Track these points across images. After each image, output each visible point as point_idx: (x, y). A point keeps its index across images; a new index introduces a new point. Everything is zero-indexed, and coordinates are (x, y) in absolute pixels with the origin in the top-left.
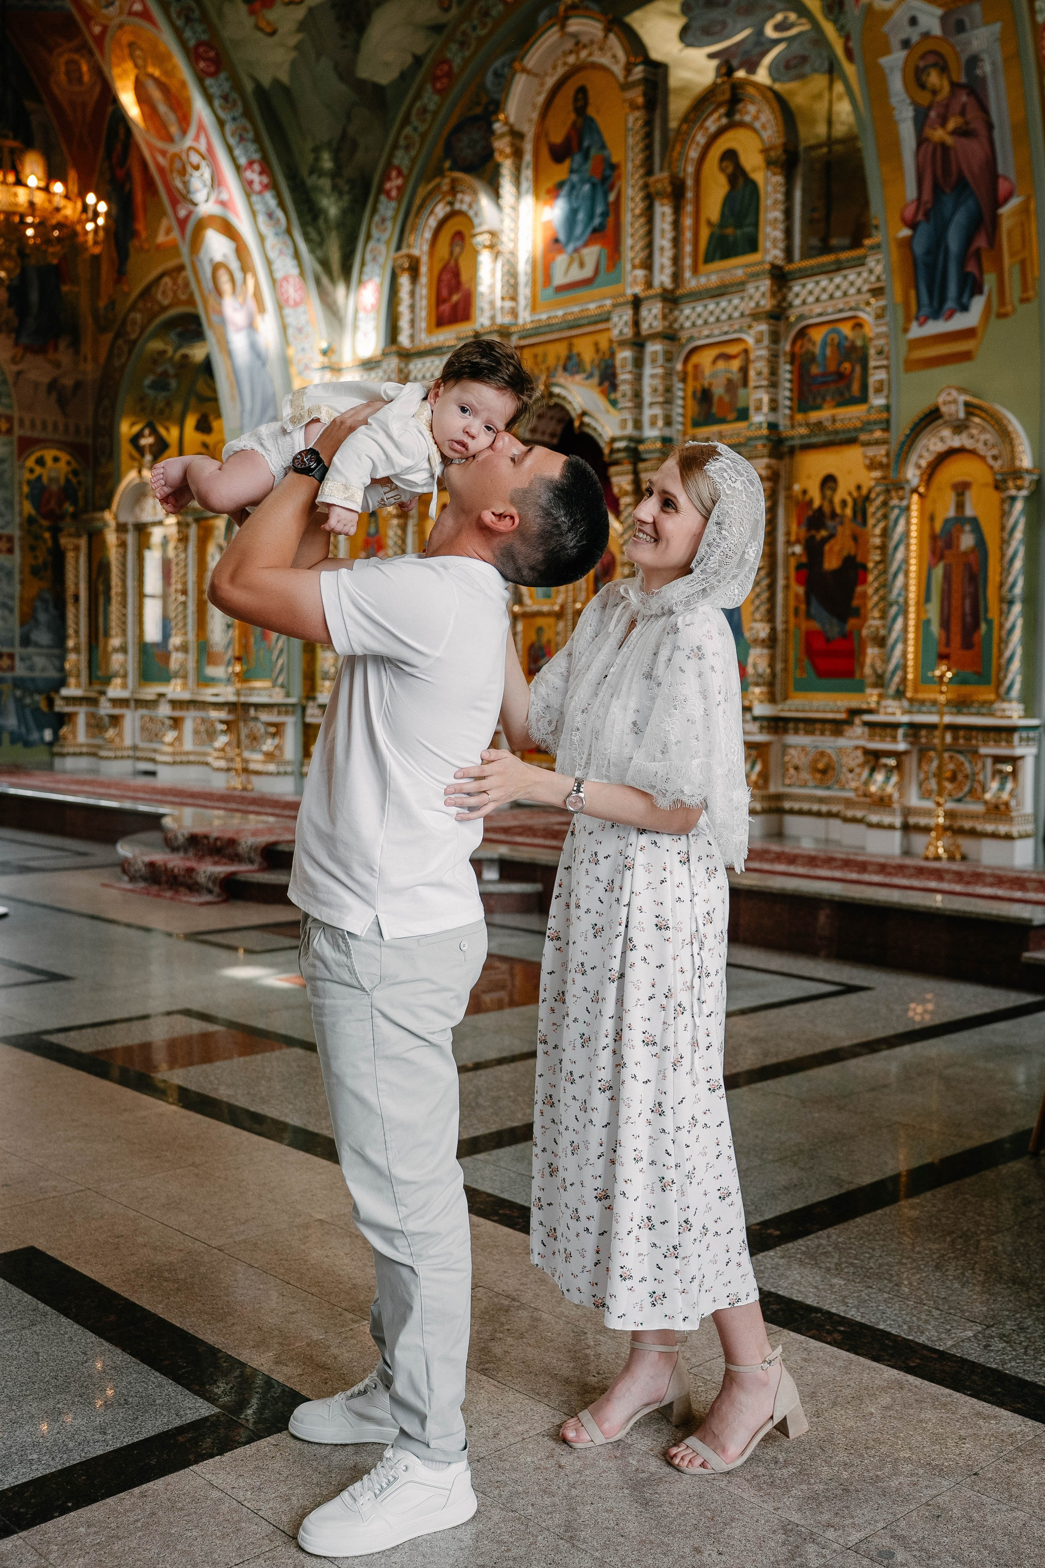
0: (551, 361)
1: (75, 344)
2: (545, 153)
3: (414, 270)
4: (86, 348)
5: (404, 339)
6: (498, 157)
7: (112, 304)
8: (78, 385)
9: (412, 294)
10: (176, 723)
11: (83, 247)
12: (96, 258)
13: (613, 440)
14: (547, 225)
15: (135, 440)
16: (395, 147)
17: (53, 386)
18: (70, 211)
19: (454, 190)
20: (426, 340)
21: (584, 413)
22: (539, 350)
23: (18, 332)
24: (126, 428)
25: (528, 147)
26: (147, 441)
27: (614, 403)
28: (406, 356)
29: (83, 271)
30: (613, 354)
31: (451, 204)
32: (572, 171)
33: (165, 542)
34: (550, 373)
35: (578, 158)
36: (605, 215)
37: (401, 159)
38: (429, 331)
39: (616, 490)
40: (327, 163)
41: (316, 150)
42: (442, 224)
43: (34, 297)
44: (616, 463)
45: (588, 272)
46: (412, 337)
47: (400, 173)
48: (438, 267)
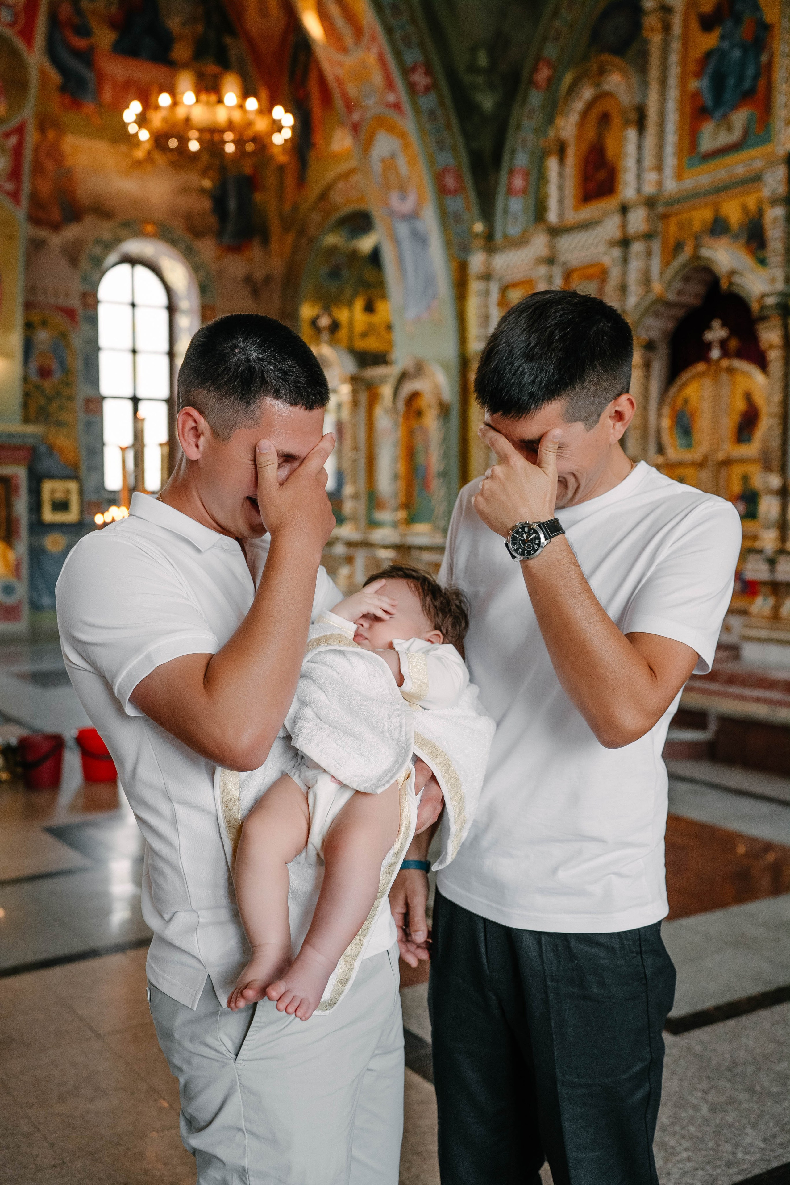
0: (697, 226)
1: (265, 241)
2: (694, 23)
3: (561, 151)
4: (275, 244)
5: (552, 217)
6: (646, 33)
7: (295, 207)
8: (268, 279)
9: (561, 175)
10: (349, 560)
11: (272, 157)
12: (281, 168)
13: (763, 296)
14: (696, 95)
15: (314, 323)
16: (545, 39)
17: (248, 280)
18: (261, 125)
19: (602, 72)
20: (572, 217)
21: (733, 273)
22: (684, 217)
23: (219, 234)
24: (307, 311)
25: (677, 21)
26: (324, 321)
27: (762, 262)
28: (555, 232)
29: (270, 179)
30: (760, 213)
31: (598, 85)
32: (722, 37)
33: (339, 406)
34: (697, 237)
35: (729, 24)
36: (756, 77)
37: (551, 51)
38: (576, 208)
39: (764, 345)
40: (483, 60)
41: (473, 50)
42: (589, 106)
43: (232, 204)
44: (763, 318)
45: (736, 135)
46: (561, 215)
47: (549, 64)
48: (584, 147)
